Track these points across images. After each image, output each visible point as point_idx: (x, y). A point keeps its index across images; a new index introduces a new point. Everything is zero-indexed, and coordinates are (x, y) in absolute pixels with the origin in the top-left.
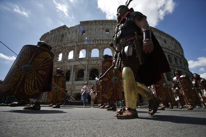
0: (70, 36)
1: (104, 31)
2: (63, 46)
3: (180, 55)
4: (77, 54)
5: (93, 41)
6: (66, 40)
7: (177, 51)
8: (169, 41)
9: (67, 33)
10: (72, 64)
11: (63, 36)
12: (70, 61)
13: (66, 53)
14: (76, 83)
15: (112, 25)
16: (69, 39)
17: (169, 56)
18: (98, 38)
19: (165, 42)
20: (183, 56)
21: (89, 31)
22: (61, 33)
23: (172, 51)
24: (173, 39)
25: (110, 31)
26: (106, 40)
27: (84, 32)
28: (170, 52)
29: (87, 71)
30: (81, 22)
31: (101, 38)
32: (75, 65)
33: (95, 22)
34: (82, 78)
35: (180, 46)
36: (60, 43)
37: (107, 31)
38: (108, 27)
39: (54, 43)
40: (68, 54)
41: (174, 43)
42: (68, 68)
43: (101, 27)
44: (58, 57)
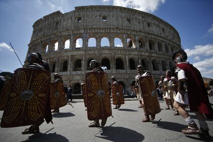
0: (65, 23)
1: (101, 18)
2: (59, 34)
3: (177, 44)
4: (73, 43)
5: (90, 29)
6: (61, 27)
7: (174, 41)
8: (167, 29)
9: (62, 20)
10: (69, 54)
11: (57, 23)
12: (67, 50)
13: (62, 42)
14: (74, 73)
15: (110, 11)
16: (65, 26)
17: (166, 45)
18: (95, 26)
19: (163, 30)
20: (179, 46)
21: (85, 18)
22: (55, 20)
23: (170, 41)
24: (171, 28)
25: (107, 18)
26: (103, 29)
27: (79, 19)
28: (168, 42)
29: (85, 61)
30: (76, 8)
31: (98, 26)
32: (72, 56)
33: (92, 7)
34: (79, 68)
35: (178, 35)
36: (56, 31)
37: (105, 18)
38: (105, 13)
39: (48, 31)
40: (64, 44)
41: (172, 31)
42: (65, 58)
43: (98, 13)
44: (54, 46)
